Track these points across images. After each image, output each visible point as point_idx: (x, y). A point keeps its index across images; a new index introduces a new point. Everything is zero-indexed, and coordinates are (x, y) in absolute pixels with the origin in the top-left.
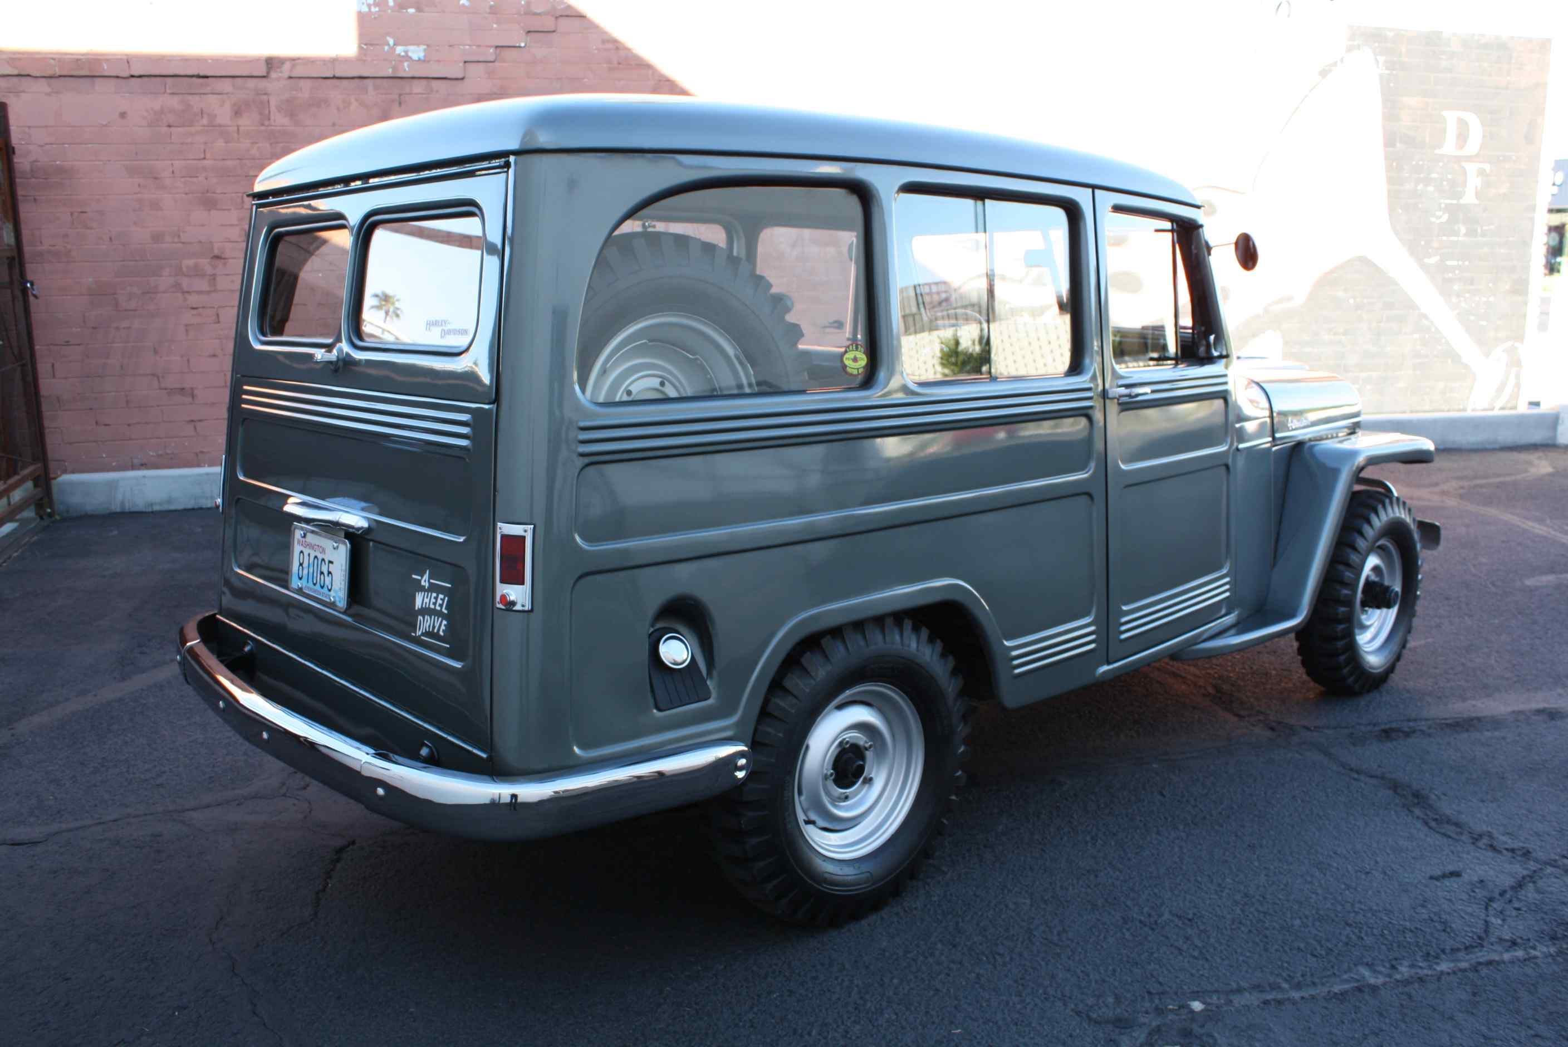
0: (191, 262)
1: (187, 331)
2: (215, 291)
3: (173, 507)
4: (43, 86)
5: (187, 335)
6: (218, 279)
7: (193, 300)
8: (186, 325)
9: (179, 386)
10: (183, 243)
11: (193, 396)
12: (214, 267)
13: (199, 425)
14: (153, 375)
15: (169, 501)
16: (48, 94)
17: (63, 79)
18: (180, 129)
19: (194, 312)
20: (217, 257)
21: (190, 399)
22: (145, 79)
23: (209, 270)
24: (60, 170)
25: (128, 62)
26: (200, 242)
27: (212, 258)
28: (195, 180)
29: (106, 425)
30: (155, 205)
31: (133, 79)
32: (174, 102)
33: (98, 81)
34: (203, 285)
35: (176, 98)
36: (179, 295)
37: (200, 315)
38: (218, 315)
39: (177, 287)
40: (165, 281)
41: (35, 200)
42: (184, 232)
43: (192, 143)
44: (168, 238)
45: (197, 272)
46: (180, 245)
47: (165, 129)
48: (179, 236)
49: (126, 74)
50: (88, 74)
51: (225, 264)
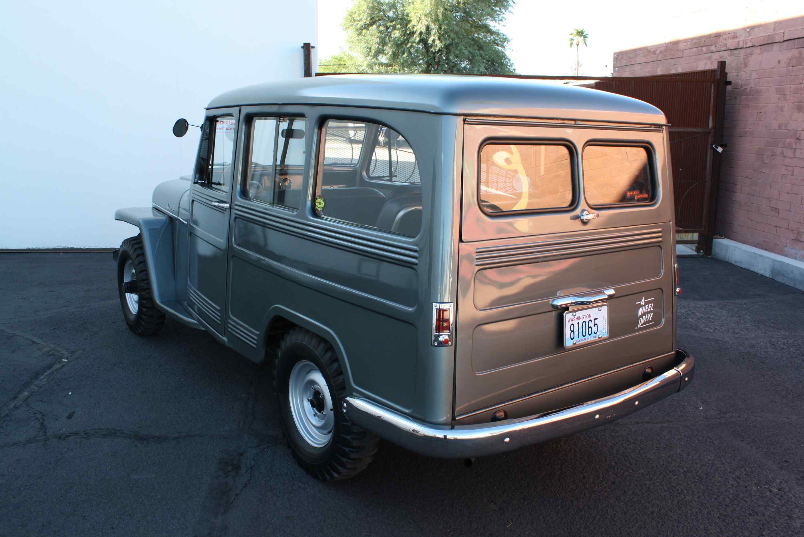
0: (788, 141)
1: (782, 177)
2: (794, 157)
3: (742, 266)
4: (757, 50)
5: (782, 180)
6: (797, 150)
7: (787, 161)
8: (782, 175)
9: (774, 207)
10: (788, 130)
11: (779, 213)
12: (796, 144)
13: (778, 229)
14: (768, 199)
15: (741, 262)
16: (760, 54)
17: (765, 45)
18: (796, 67)
19: (786, 168)
20: (798, 139)
21: (777, 215)
22: (789, 41)
23: (794, 146)
24: (758, 92)
25: (784, 34)
26: (793, 130)
27: (796, 139)
28: (796, 95)
29: (751, 220)
30: (782, 109)
31: (785, 42)
32: (795, 52)
33: (775, 45)
34: (790, 153)
35: (797, 50)
36: (783, 157)
37: (787, 170)
38: (793, 171)
39: (782, 153)
40: (778, 150)
41: (749, 106)
42: (789, 124)
43: (799, 75)
44: (783, 128)
45: (789, 146)
46: (787, 131)
47: (791, 68)
48: (787, 126)
49: (782, 40)
50: (771, 42)
51: (800, 143)
